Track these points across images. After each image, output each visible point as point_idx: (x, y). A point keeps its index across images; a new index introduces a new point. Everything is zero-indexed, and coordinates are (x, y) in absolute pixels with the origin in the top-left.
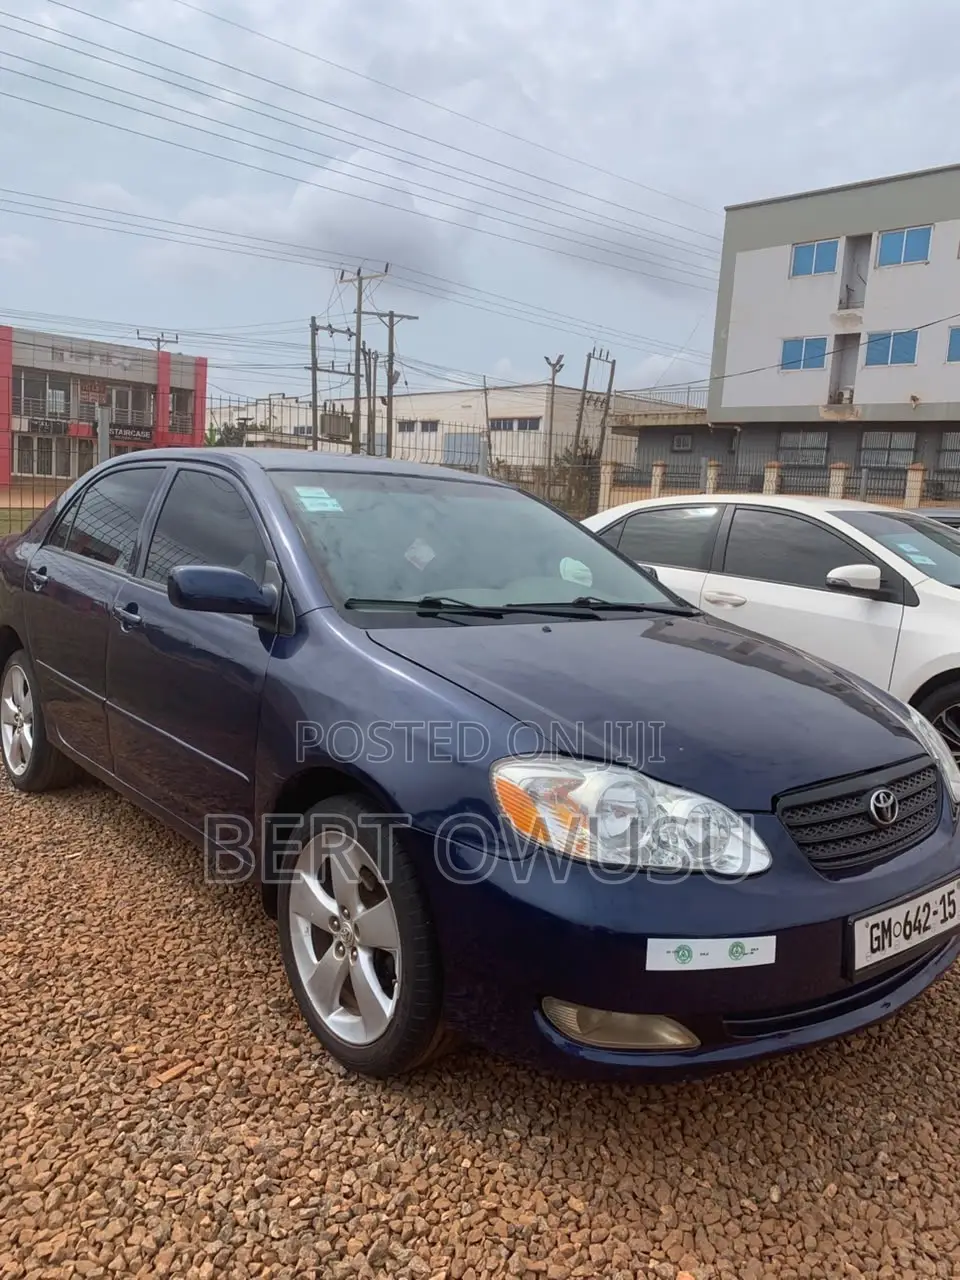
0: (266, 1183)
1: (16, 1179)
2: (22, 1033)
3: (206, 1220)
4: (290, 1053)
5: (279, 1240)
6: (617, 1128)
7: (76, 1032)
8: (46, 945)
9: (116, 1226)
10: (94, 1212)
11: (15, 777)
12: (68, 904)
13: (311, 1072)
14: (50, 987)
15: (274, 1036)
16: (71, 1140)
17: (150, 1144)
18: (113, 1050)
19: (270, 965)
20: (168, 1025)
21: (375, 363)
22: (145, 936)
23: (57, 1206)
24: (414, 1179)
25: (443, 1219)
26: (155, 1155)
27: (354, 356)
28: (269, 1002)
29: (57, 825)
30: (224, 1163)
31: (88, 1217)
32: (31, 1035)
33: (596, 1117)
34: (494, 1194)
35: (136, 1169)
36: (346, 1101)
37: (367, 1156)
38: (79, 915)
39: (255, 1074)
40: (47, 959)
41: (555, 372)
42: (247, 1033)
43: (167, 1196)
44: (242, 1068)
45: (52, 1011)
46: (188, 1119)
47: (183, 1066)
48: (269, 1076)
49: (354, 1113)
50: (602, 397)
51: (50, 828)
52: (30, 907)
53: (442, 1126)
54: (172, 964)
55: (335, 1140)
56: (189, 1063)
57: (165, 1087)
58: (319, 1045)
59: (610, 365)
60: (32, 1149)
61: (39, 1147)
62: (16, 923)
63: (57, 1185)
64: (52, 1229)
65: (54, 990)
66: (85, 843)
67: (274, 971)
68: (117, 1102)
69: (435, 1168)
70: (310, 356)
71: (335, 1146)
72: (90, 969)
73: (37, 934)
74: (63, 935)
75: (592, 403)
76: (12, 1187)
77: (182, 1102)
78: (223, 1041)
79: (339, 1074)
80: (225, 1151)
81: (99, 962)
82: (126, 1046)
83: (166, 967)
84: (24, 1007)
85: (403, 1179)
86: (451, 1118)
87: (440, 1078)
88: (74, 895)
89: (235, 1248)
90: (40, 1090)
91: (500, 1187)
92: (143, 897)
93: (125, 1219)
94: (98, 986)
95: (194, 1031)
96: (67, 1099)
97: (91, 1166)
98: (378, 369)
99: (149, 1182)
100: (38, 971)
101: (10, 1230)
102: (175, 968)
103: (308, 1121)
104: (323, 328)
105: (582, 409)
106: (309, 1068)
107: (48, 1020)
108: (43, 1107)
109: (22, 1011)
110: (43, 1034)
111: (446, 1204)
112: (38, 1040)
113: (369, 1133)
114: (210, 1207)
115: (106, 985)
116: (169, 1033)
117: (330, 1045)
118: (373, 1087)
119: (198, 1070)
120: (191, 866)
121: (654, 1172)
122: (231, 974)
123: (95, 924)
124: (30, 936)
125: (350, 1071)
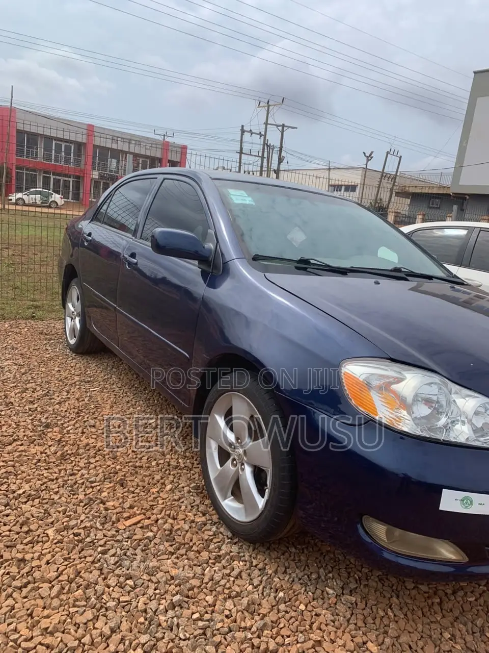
0: (179, 600)
1: (37, 574)
2: (53, 486)
3: (142, 620)
4: (200, 519)
5: (184, 640)
6: (398, 597)
7: (82, 489)
8: (73, 437)
9: (89, 615)
10: (77, 603)
11: (70, 344)
12: (87, 416)
13: (211, 533)
14: (72, 461)
15: (192, 507)
16: (71, 555)
17: (114, 564)
18: (101, 503)
19: (193, 464)
20: (133, 492)
21: (273, 151)
23: (57, 596)
24: (269, 613)
25: (286, 643)
26: (117, 572)
27: (262, 146)
28: (192, 486)
29: (89, 372)
30: (156, 583)
31: (74, 606)
32: (58, 488)
33: (384, 588)
34: (319, 631)
35: (105, 579)
36: (232, 554)
37: (242, 592)
38: (92, 422)
39: (179, 529)
41: (368, 160)
42: (177, 503)
43: (121, 600)
44: (172, 524)
45: (71, 475)
46: (138, 551)
47: (139, 518)
48: (187, 531)
49: (236, 562)
50: (392, 176)
51: (85, 373)
52: (68, 415)
53: (288, 579)
54: (139, 456)
55: (222, 579)
56: (142, 517)
57: (127, 529)
58: (217, 516)
59: (399, 158)
60: (49, 557)
61: (53, 556)
62: (59, 423)
63: (60, 581)
64: (53, 610)
65: (74, 463)
66: (102, 383)
67: (195, 468)
68: (100, 535)
69: (282, 607)
70: (239, 146)
71: (223, 582)
72: (94, 453)
73: (69, 431)
74: (83, 433)
75: (387, 178)
76: (34, 579)
77: (136, 540)
78: (163, 506)
79: (228, 536)
80: (157, 575)
81: (100, 450)
82: (108, 502)
83: (136, 458)
84: (56, 470)
85: (262, 611)
86: (294, 575)
87: (288, 548)
88: (92, 411)
89: (157, 641)
90: (58, 521)
91: (323, 627)
92: (128, 416)
93: (95, 610)
94: (98, 464)
95: (147, 498)
96: (72, 529)
97: (80, 572)
98: (274, 154)
99: (111, 588)
100: (67, 451)
101: (28, 607)
102: (141, 459)
103: (207, 563)
104: (247, 131)
105: (381, 181)
106: (210, 530)
107: (68, 480)
108: (58, 531)
109: (55, 473)
110: (64, 488)
111: (289, 633)
112: (62, 491)
113: (243, 577)
114: (145, 611)
115: (102, 464)
116: (133, 497)
117: (224, 518)
118: (247, 548)
119: (147, 522)
120: (156, 401)
121: (422, 632)
122: (171, 466)
123: (100, 428)
124: (65, 431)
125: (234, 535)
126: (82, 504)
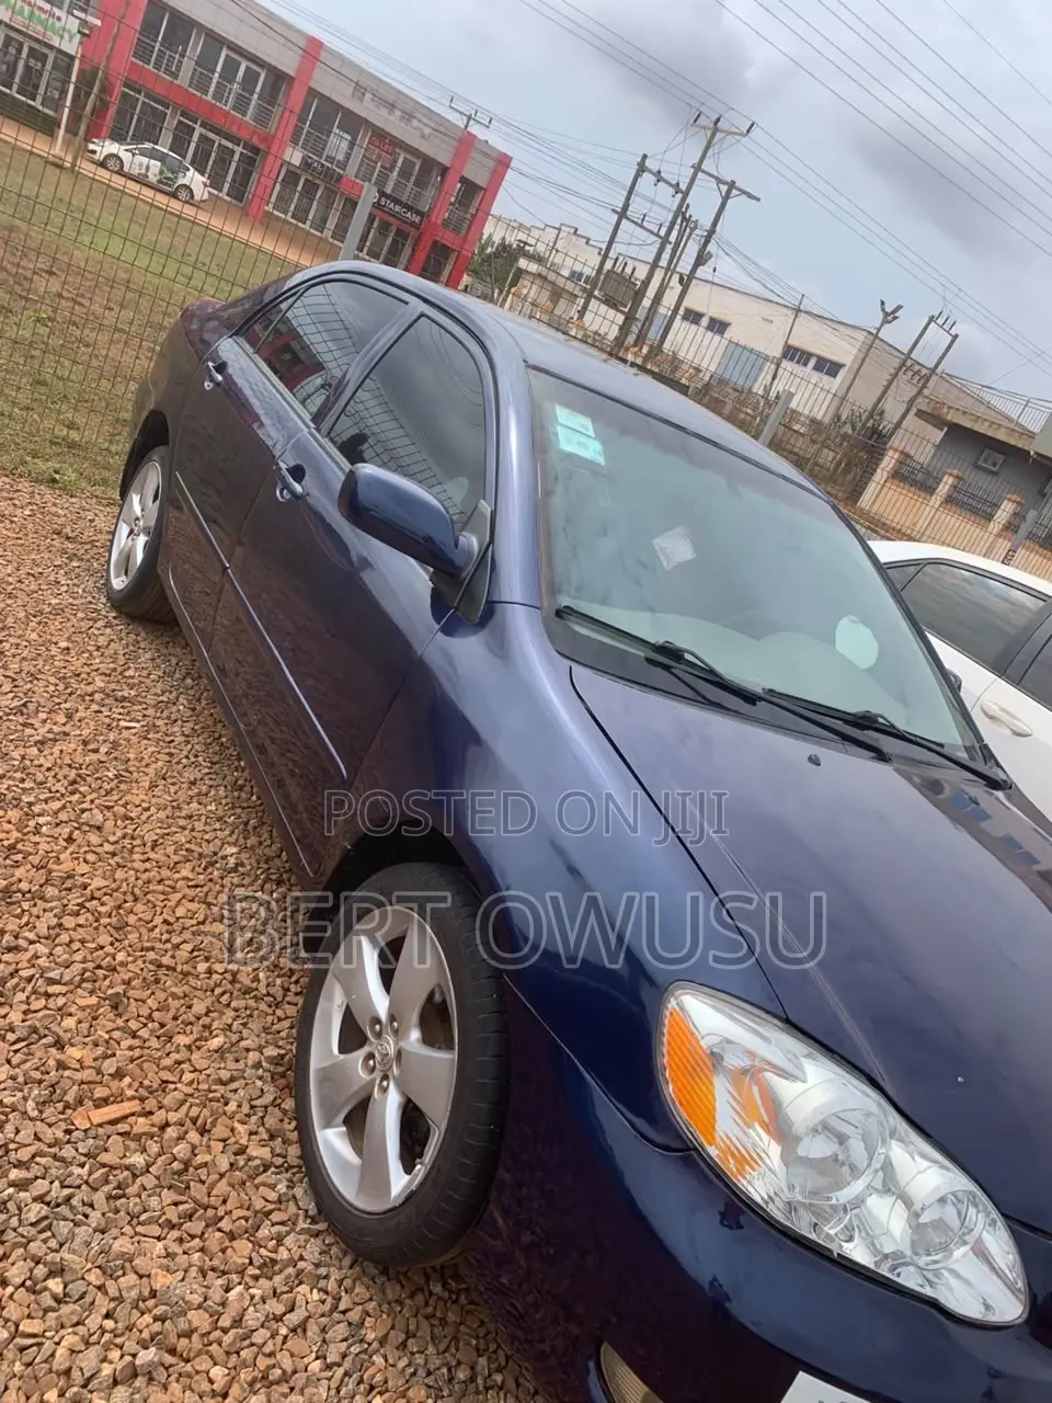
0: (151, 1363)
4: (259, 1152)
7: (24, 996)
8: (43, 847)
11: (112, 589)
12: (94, 795)
13: (274, 1195)
14: (23, 911)
15: (252, 1108)
18: (54, 1044)
28: (265, 1051)
36: (301, 1265)
38: (98, 818)
39: (205, 1165)
40: (37, 868)
42: (221, 1090)
43: (22, 1326)
44: (194, 1147)
45: (10, 950)
46: (100, 1197)
47: (128, 1107)
48: (222, 1176)
49: (304, 1289)
51: (121, 674)
52: (51, 781)
53: (404, 1368)
54: (176, 940)
55: (262, 1326)
56: (134, 1106)
57: (92, 1133)
58: (299, 1152)
62: (25, 799)
65: (26, 918)
66: (151, 712)
67: (289, 1003)
68: (26, 1132)
71: (260, 1336)
72: (78, 905)
73: (42, 826)
74: (70, 840)
77: (103, 1166)
78: (189, 1090)
79: (307, 1211)
80: (122, 1280)
81: (93, 899)
82: (72, 1045)
83: (168, 941)
86: (419, 1359)
87: (426, 1281)
88: (106, 786)
92: (182, 822)
94: (79, 934)
95: (160, 1058)
100: (20, 881)
102: (177, 947)
103: (241, 1272)
106: (272, 1187)
113: (309, 1334)
114: (67, 1371)
115: (88, 938)
116: (131, 1048)
117: (310, 1165)
118: (340, 1255)
119: (141, 1124)
120: (254, 798)
122: (237, 985)
123: (112, 839)
124: (32, 823)
125: (320, 1212)
126: (12, 1037)
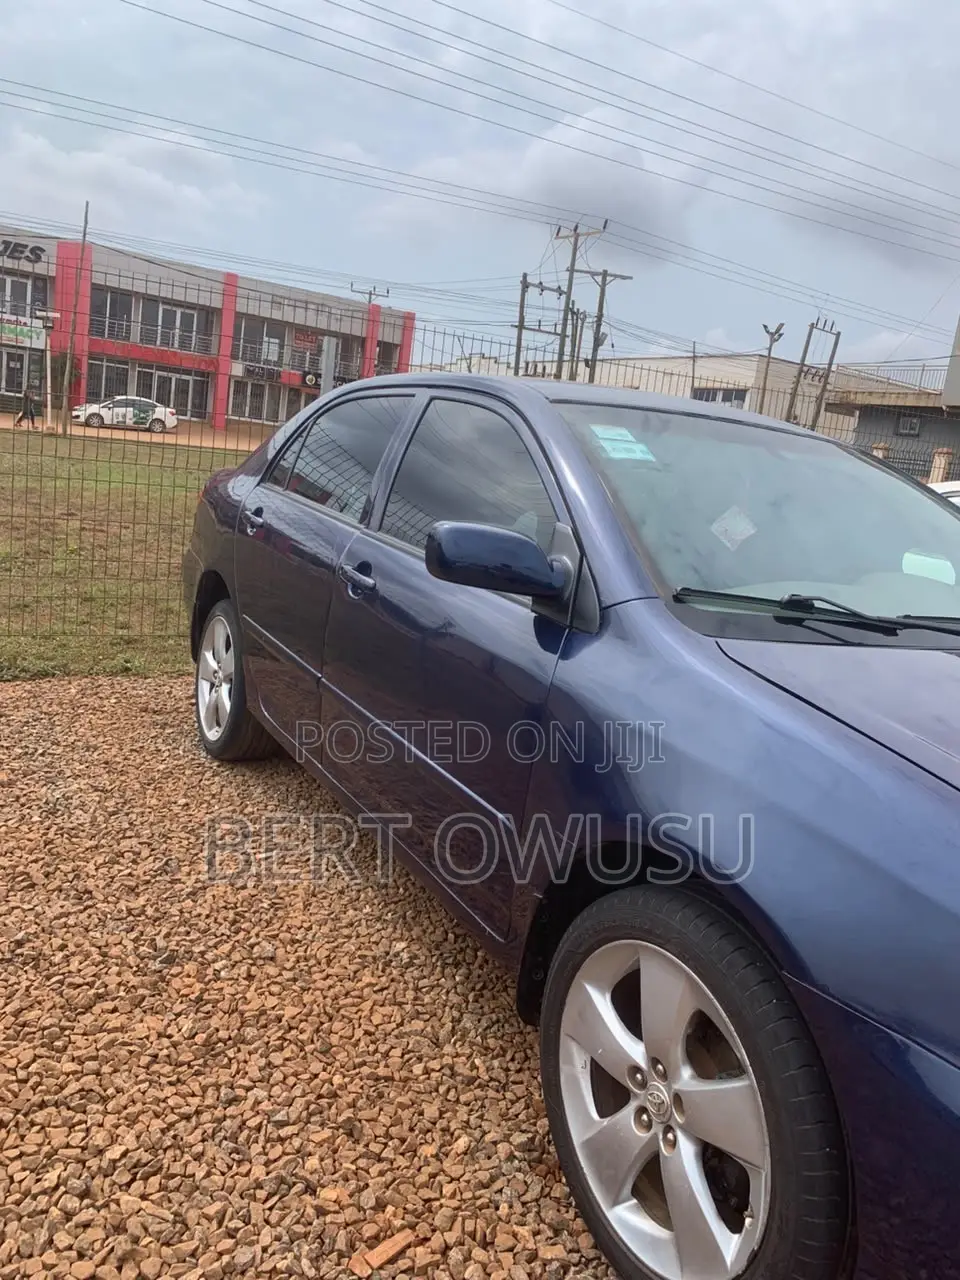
2: (190, 1135)
7: (259, 1147)
8: (228, 990)
11: (208, 741)
12: (256, 930)
14: (231, 1060)
15: (523, 1206)
18: (307, 1190)
20: (379, 1157)
22: (347, 994)
28: (513, 1140)
29: (249, 809)
32: (203, 1141)
38: (268, 949)
40: (230, 1012)
45: (231, 1102)
51: (241, 812)
52: (213, 927)
54: (383, 1048)
56: (409, 1236)
57: (376, 1278)
62: (196, 949)
65: (234, 1067)
72: (279, 1039)
73: (219, 972)
74: (250, 977)
81: (291, 1029)
82: (323, 1187)
83: (376, 1051)
84: (196, 1088)
88: (265, 917)
90: (207, 1247)
92: (346, 932)
94: (290, 1068)
95: (413, 1176)
96: (243, 1275)
100: (217, 1030)
102: (386, 1055)
107: (225, 1118)
109: (193, 1095)
110: (217, 1140)
112: (211, 1150)
115: (299, 1069)
116: (382, 1173)
120: (401, 891)
122: (458, 1078)
123: (288, 965)
124: (210, 971)
126: (261, 1194)
